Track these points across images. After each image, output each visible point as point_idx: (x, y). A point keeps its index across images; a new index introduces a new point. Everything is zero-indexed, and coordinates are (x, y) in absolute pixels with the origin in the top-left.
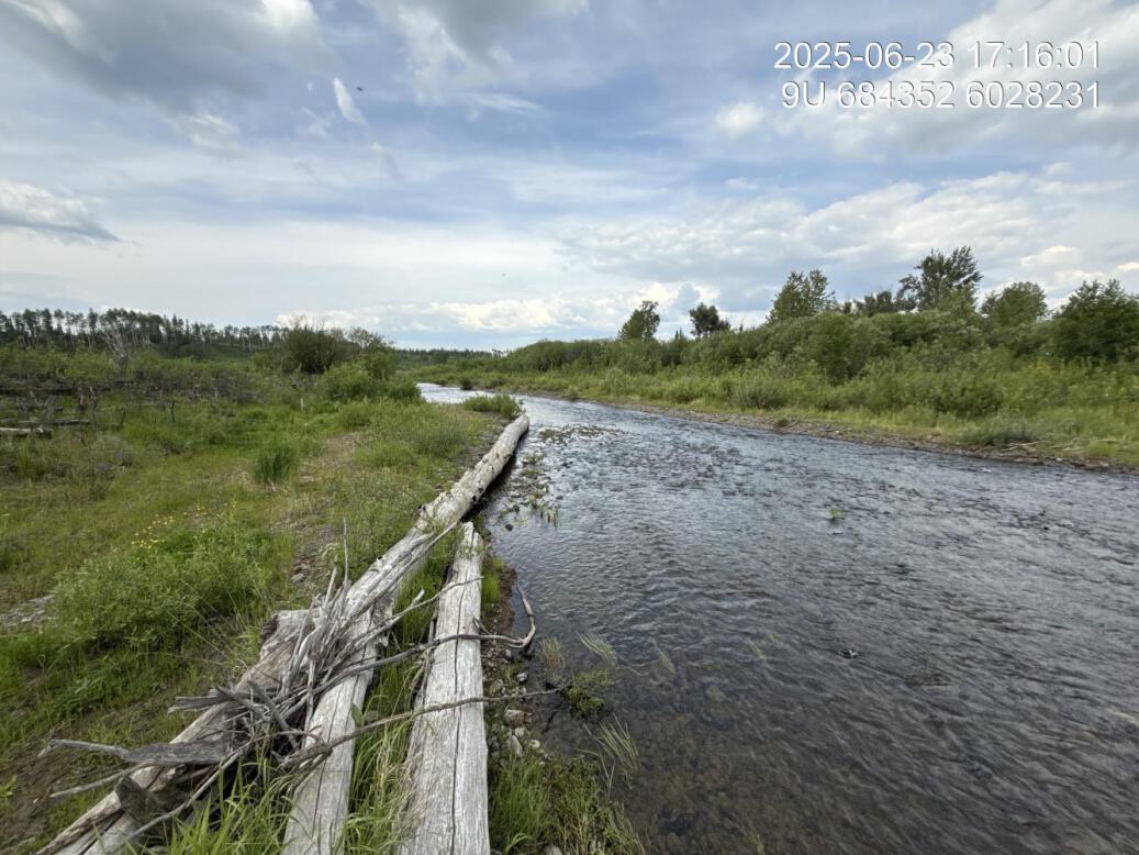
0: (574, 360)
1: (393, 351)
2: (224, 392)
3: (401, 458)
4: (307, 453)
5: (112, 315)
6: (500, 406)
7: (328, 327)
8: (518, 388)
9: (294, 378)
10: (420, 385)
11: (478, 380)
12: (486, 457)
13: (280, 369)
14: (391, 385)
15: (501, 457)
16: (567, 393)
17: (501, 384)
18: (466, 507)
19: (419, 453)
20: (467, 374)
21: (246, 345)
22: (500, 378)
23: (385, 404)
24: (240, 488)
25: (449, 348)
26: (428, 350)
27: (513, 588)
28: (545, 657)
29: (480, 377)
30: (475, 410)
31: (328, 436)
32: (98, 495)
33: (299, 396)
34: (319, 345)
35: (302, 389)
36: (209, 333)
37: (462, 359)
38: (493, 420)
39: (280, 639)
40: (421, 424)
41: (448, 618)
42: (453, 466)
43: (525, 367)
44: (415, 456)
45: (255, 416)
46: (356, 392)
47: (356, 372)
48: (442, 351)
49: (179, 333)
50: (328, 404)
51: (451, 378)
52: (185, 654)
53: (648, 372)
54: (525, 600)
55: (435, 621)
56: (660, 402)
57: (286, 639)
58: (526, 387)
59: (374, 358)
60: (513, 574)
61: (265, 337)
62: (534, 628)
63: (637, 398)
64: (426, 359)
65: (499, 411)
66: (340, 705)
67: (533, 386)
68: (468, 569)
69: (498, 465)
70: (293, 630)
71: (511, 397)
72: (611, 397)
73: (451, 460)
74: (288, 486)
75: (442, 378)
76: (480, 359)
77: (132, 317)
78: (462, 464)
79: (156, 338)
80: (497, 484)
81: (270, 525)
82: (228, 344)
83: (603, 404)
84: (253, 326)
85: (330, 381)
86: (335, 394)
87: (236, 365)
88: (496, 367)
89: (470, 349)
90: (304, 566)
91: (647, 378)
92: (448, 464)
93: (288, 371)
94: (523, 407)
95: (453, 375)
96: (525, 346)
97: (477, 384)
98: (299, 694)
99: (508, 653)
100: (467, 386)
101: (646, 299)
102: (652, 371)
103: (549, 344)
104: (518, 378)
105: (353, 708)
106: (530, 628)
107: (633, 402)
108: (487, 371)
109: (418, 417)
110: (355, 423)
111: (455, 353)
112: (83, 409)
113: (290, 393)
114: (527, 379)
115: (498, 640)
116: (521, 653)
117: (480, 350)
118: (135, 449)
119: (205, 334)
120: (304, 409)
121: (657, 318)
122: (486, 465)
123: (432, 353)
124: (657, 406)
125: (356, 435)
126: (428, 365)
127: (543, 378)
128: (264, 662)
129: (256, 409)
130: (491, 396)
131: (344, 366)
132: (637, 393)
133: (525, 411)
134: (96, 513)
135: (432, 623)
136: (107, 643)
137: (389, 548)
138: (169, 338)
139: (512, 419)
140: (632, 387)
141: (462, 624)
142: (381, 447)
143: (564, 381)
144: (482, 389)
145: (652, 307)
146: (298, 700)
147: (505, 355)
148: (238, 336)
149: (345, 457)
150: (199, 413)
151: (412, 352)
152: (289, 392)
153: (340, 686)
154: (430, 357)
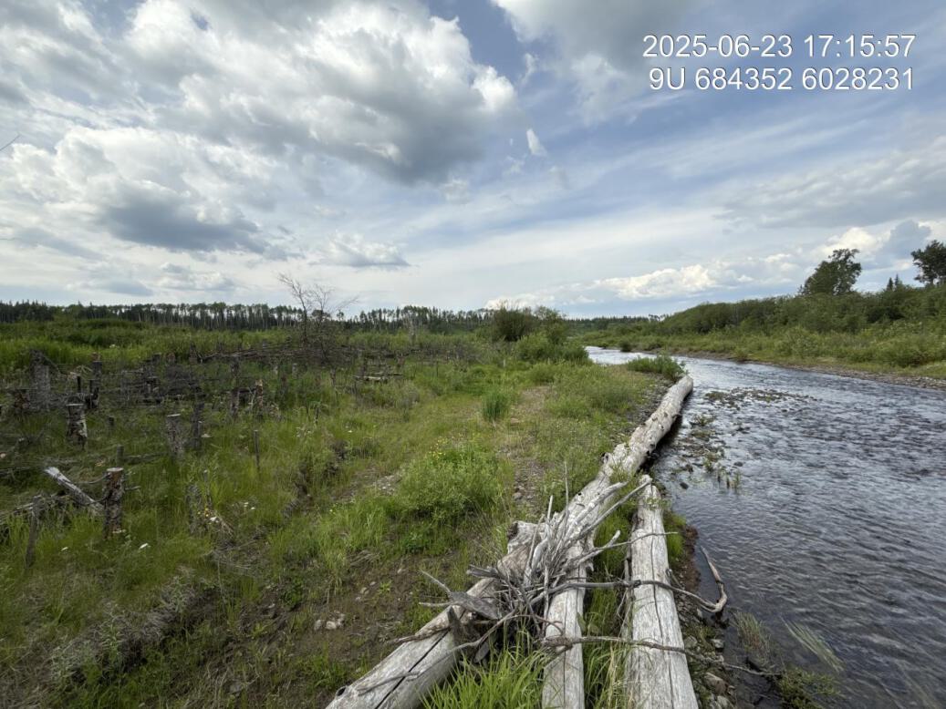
0: (741, 320)
1: (565, 321)
2: (462, 357)
3: (580, 411)
4: (514, 401)
5: (406, 309)
6: (661, 367)
7: (521, 306)
8: (676, 350)
9: (499, 345)
10: (588, 349)
11: (636, 343)
12: (653, 416)
13: (490, 339)
14: (566, 349)
15: (669, 417)
16: (733, 355)
17: (660, 346)
18: (641, 461)
19: (593, 407)
20: (625, 338)
21: (470, 323)
22: (658, 340)
23: (562, 365)
24: (475, 423)
25: (608, 316)
26: (591, 319)
27: (696, 547)
28: (741, 631)
29: (638, 341)
30: (637, 370)
31: (525, 389)
32: (406, 418)
33: (502, 359)
34: (515, 321)
35: (504, 352)
36: (451, 316)
37: (621, 325)
38: (657, 381)
39: (520, 542)
40: (593, 383)
41: (642, 562)
42: (622, 421)
43: (684, 330)
44: (590, 409)
45: (478, 372)
46: (540, 355)
47: (540, 339)
48: (603, 318)
49: (435, 317)
50: (520, 364)
51: (612, 342)
52: (459, 532)
53: (845, 329)
54: (710, 564)
55: (630, 561)
56: (869, 366)
57: (523, 543)
58: (686, 349)
59: (553, 328)
60: (695, 533)
61: (480, 317)
62: (725, 596)
63: (831, 360)
64: (590, 326)
65: (660, 372)
66: (569, 609)
67: (695, 348)
68: (652, 521)
69: (666, 424)
70: (527, 537)
71: (673, 358)
72: (793, 359)
73: (619, 415)
74: (503, 425)
75: (604, 342)
76: (636, 324)
77: (415, 310)
78: (629, 419)
79: (425, 322)
80: (666, 441)
81: (495, 452)
82: (460, 322)
83: (782, 367)
84: (474, 310)
85: (522, 347)
86: (525, 356)
87: (466, 337)
88: (653, 331)
89: (628, 316)
90: (521, 488)
91: (846, 337)
92: (618, 419)
93: (495, 340)
94: (685, 369)
95: (614, 339)
96: (684, 310)
97: (635, 346)
98: (539, 589)
99: (700, 613)
100: (626, 348)
101: (838, 248)
102: (852, 327)
103: (711, 306)
104: (677, 341)
105: (578, 615)
106: (721, 596)
107: (827, 365)
108: (645, 335)
109: (590, 377)
110: (542, 379)
111: (615, 320)
112: (399, 366)
113: (497, 356)
114: (686, 342)
115: (688, 597)
116: (712, 617)
117: (637, 316)
118: (420, 391)
119: (449, 317)
120: (506, 367)
121: (857, 267)
122: (656, 423)
123: (594, 321)
124: (864, 370)
125: (544, 389)
126: (591, 331)
127: (705, 339)
128: (511, 556)
129: (479, 367)
130: (652, 357)
131: (532, 336)
132: (832, 355)
133: (687, 373)
134: (406, 429)
135: (626, 562)
136: (423, 514)
137: (584, 486)
138: (431, 321)
139: (675, 380)
140: (824, 347)
141: (656, 572)
142: (564, 401)
143: (729, 343)
144: (641, 351)
145: (847, 257)
146: (538, 593)
147: (662, 319)
148: (465, 317)
149: (538, 406)
150: (450, 369)
151: (578, 321)
152: (496, 354)
153: (566, 593)
154: (592, 324)
